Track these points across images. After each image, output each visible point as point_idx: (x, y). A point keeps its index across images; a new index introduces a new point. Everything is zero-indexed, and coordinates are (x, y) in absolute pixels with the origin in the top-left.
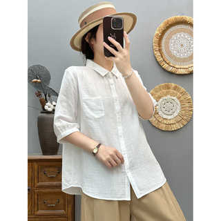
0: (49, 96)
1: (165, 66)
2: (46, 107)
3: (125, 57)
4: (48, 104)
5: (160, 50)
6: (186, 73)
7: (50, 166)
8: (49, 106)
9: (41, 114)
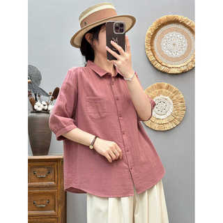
0: (39, 96)
1: (158, 66)
2: (36, 107)
4: (38, 103)
5: (152, 50)
6: (179, 72)
8: (39, 106)
9: (30, 114)
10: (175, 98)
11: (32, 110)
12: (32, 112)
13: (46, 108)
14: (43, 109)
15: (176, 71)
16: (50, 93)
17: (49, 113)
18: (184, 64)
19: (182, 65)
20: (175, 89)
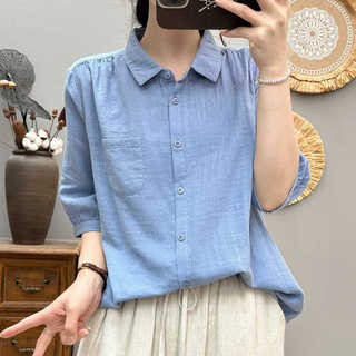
0: (33, 118)
2: (26, 142)
3: (281, 24)
4: (31, 134)
6: (318, 91)
7: (31, 269)
8: (32, 141)
9: (12, 157)
10: (305, 143)
11: (15, 147)
12: (15, 153)
13: (46, 144)
14: (41, 149)
15: (312, 88)
16: (55, 113)
17: (51, 156)
18: (329, 76)
19: (326, 77)
20: (307, 124)
